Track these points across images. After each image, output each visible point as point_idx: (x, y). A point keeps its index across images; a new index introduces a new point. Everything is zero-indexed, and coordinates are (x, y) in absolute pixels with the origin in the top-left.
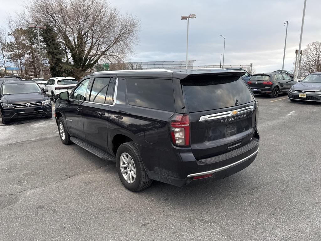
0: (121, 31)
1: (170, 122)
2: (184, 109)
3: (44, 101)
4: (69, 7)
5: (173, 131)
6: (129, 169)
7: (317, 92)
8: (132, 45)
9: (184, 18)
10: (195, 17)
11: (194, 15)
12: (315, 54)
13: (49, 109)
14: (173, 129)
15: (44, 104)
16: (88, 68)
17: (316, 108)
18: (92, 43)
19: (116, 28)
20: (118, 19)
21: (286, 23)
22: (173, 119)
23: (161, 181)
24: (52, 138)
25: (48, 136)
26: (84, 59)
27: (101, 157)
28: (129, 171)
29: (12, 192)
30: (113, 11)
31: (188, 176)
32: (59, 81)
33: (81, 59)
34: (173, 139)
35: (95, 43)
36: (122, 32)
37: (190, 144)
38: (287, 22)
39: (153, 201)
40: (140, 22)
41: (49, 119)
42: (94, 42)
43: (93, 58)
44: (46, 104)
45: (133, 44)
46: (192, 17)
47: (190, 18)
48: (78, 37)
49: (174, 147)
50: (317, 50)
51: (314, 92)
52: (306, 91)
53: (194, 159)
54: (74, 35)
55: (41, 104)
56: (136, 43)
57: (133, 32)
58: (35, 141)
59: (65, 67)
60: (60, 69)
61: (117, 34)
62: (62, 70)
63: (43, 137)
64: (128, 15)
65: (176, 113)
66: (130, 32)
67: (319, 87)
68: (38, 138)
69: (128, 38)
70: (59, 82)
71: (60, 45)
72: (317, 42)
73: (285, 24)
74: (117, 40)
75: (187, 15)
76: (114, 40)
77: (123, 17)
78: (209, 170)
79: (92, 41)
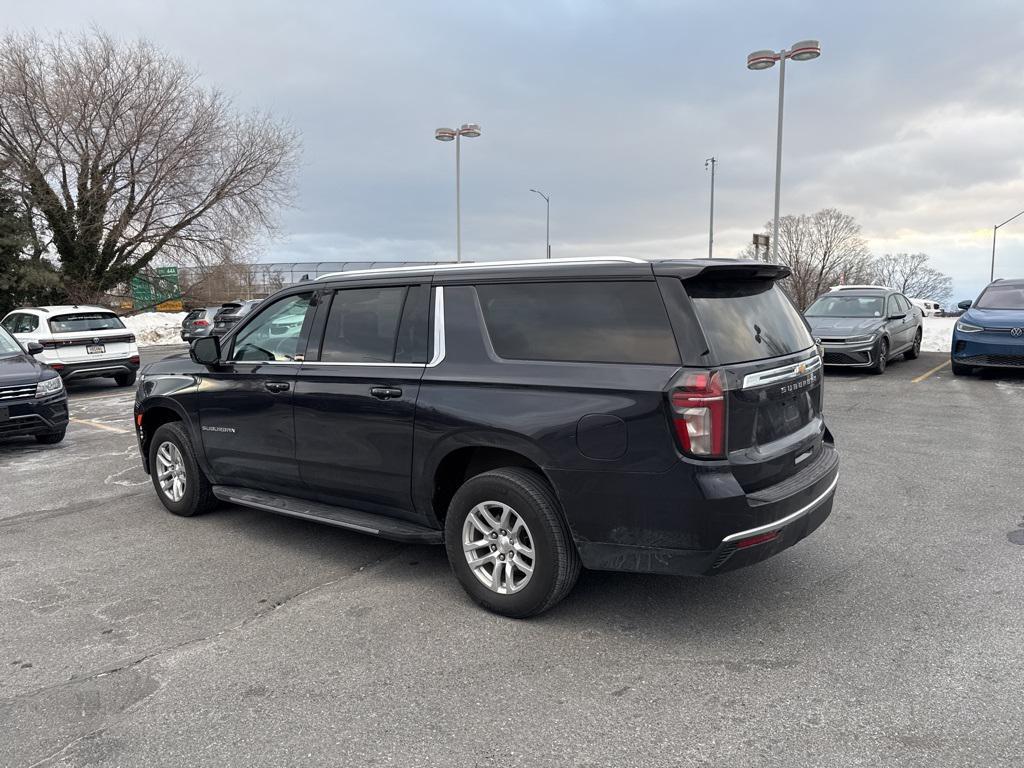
0: (236, 163)
1: (670, 394)
2: (705, 356)
3: (41, 384)
4: (50, 78)
5: (682, 415)
6: (497, 553)
7: (850, 340)
8: (274, 210)
9: (444, 135)
10: (479, 135)
11: (476, 127)
12: (786, 249)
13: (61, 410)
14: (680, 412)
15: (44, 393)
16: (117, 279)
17: (852, 383)
18: (132, 198)
19: (217, 156)
20: (225, 126)
21: (710, 162)
22: (680, 383)
23: (631, 569)
24: (114, 501)
25: (94, 497)
26: (101, 249)
27: (377, 532)
28: (499, 556)
29: (111, 665)
30: (207, 102)
31: (726, 539)
32: (54, 319)
33: (93, 248)
34: (682, 440)
35: (142, 201)
36: (239, 169)
37: (724, 451)
38: (713, 161)
39: (596, 635)
40: (299, 139)
41: (57, 445)
42: (138, 198)
43: (129, 248)
44: (48, 391)
45: (276, 207)
46: (469, 132)
47: (463, 134)
48: (82, 177)
49: (685, 459)
50: (791, 239)
51: (843, 341)
52: (823, 340)
53: (740, 491)
54: (64, 172)
55: (34, 392)
56: (287, 201)
57: (278, 169)
58: (61, 514)
59: (33, 275)
60: (16, 282)
61: (220, 174)
62: (22, 285)
63: (78, 500)
64: (260, 117)
65: (686, 367)
66: (268, 170)
67: (851, 327)
68: (62, 504)
69: (260, 186)
70: (53, 323)
71: (11, 202)
72: (790, 217)
73: (707, 164)
74: (220, 193)
75: (455, 127)
76: (212, 191)
77: (242, 119)
78: (773, 521)
79: (133, 191)
